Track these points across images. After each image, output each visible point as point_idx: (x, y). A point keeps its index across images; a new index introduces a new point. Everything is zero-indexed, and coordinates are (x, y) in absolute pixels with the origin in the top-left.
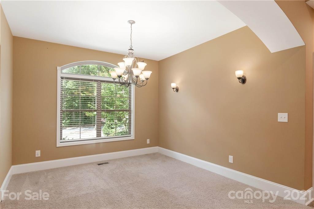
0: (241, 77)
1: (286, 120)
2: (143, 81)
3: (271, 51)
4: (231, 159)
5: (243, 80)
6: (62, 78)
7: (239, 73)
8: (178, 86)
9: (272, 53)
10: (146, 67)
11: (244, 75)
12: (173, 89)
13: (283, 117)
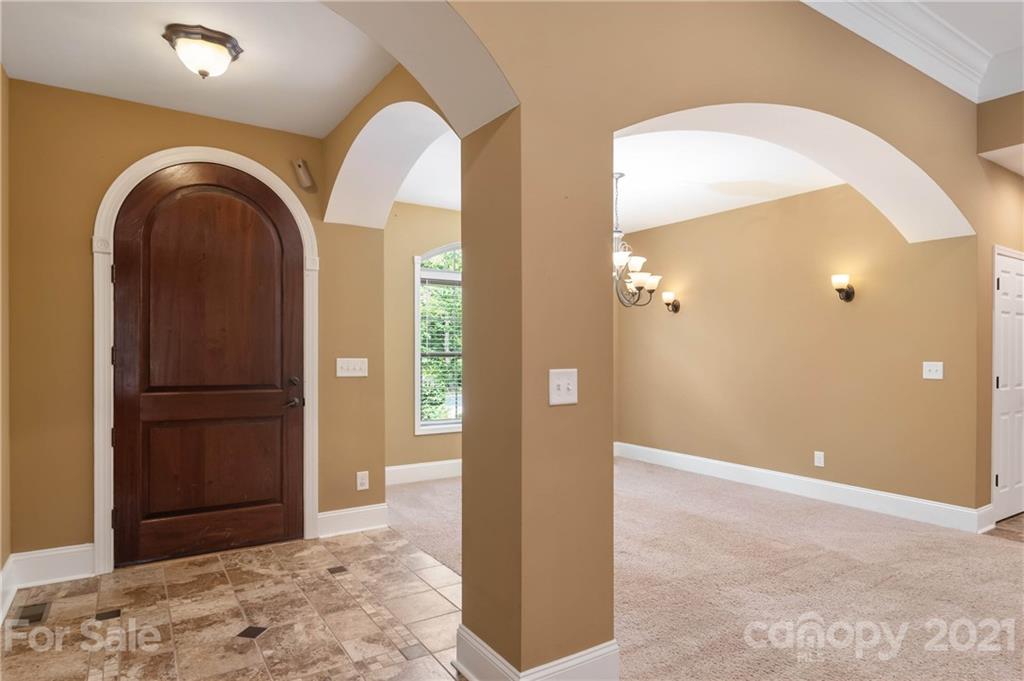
0: (845, 287)
1: (939, 376)
2: (634, 294)
3: (907, 239)
4: (819, 458)
5: (848, 294)
6: (423, 281)
7: (841, 280)
8: (680, 299)
9: (913, 244)
10: (645, 264)
11: (851, 284)
12: (668, 305)
13: (933, 370)
